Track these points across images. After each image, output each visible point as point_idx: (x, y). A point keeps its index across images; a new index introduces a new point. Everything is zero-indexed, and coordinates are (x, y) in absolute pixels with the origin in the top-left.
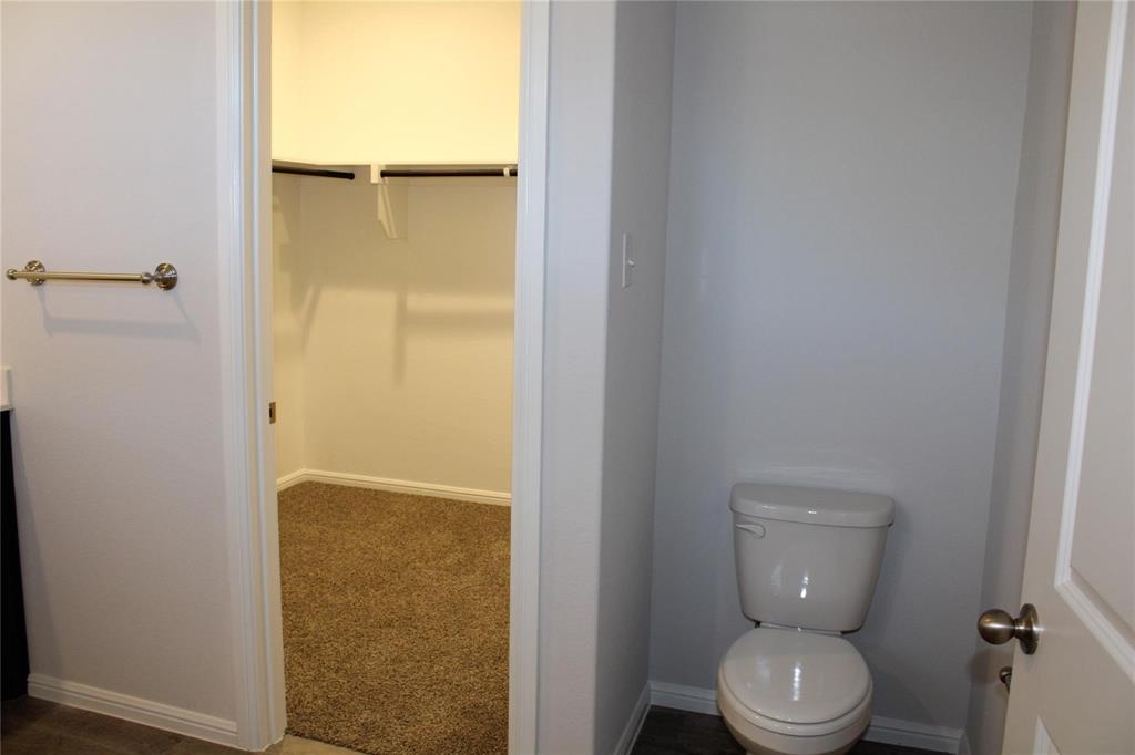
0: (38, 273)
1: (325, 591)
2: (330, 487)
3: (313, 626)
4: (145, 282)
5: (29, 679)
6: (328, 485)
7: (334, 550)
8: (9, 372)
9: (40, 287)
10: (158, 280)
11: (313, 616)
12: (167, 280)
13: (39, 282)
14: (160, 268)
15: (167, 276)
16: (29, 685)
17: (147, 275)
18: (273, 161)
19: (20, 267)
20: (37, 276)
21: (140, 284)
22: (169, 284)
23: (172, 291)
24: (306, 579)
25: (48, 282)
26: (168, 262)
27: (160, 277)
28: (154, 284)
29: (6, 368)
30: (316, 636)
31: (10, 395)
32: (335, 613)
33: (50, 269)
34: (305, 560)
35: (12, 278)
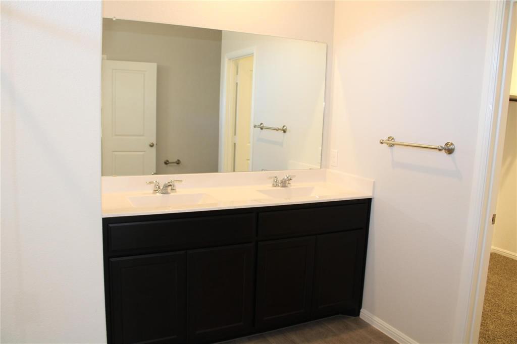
0: (391, 142)
1: (500, 311)
2: (506, 258)
3: (491, 327)
4: (440, 150)
5: (361, 311)
6: (505, 257)
7: (506, 291)
8: (374, 182)
9: (392, 148)
10: (445, 149)
11: (492, 323)
12: (449, 150)
13: (392, 145)
14: (447, 144)
15: (450, 148)
16: (361, 313)
17: (441, 147)
18: (510, 96)
19: (385, 139)
20: (391, 143)
21: (437, 151)
22: (450, 151)
23: (450, 155)
24: (490, 302)
25: (395, 146)
26: (451, 141)
27: (447, 148)
28: (443, 151)
29: (374, 180)
30: (494, 333)
31: (373, 192)
32: (505, 324)
33: (397, 140)
34: (490, 292)
35: (382, 143)
